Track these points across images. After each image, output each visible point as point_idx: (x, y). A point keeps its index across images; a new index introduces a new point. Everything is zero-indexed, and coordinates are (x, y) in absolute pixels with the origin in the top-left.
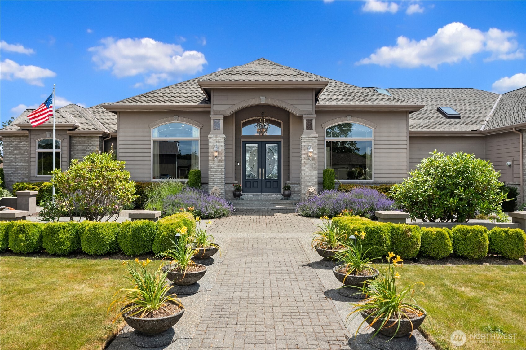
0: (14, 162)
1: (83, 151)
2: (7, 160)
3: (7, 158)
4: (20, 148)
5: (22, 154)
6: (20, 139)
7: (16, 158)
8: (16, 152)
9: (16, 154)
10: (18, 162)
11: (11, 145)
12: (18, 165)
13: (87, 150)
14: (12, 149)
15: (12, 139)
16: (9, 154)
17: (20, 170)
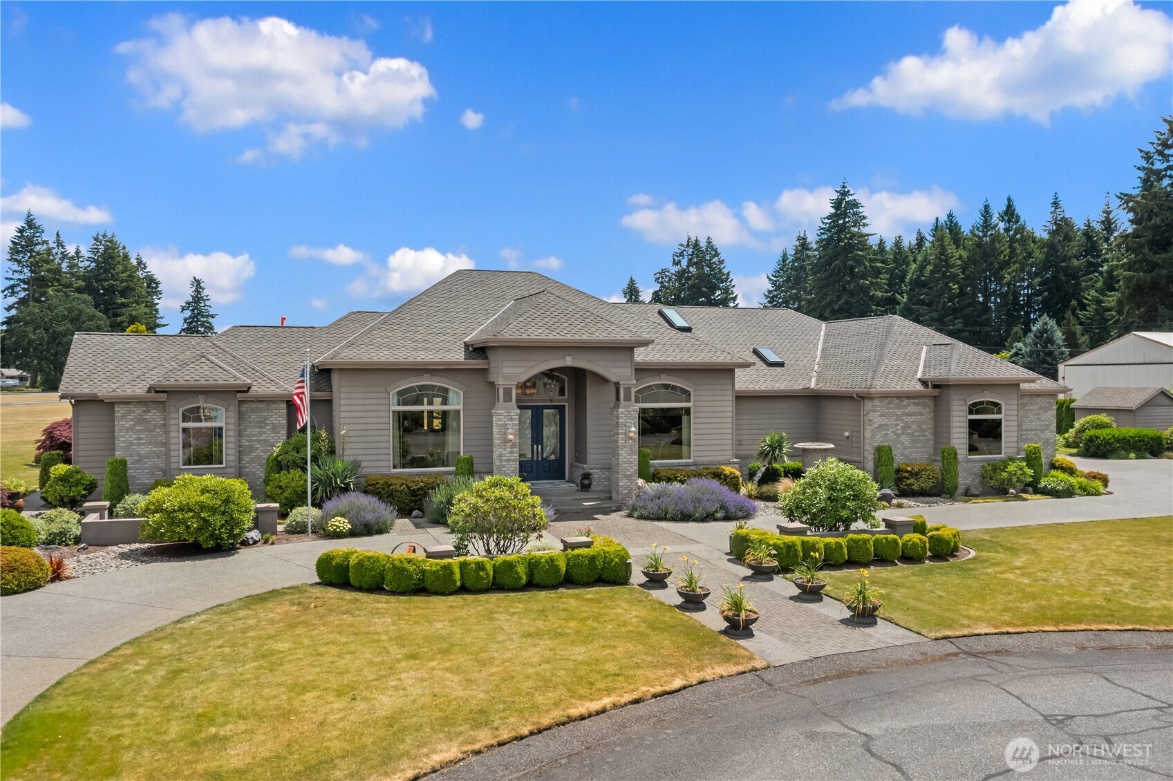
0: (135, 444)
1: (259, 425)
2: (123, 442)
3: (122, 439)
4: (146, 421)
5: (150, 431)
6: (146, 407)
7: (139, 439)
8: (139, 428)
9: (139, 431)
10: (143, 444)
11: (131, 417)
12: (144, 450)
13: (267, 422)
14: (132, 423)
15: (131, 407)
16: (127, 432)
17: (147, 457)
